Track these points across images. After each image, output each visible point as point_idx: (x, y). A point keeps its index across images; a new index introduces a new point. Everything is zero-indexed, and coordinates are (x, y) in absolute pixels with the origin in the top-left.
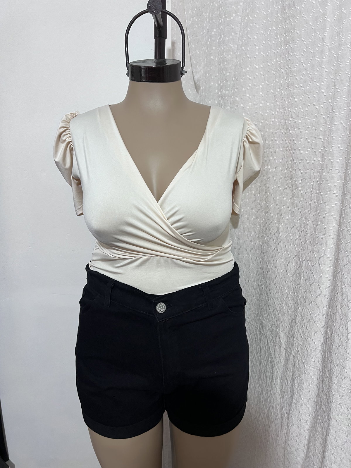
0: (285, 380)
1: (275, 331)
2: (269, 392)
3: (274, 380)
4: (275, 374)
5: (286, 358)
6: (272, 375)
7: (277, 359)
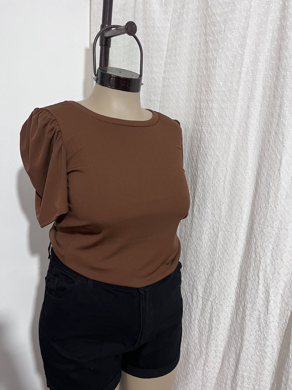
0: (203, 320)
1: (192, 285)
2: (188, 331)
3: (193, 322)
4: (193, 317)
5: (203, 304)
6: (190, 318)
7: (195, 306)
